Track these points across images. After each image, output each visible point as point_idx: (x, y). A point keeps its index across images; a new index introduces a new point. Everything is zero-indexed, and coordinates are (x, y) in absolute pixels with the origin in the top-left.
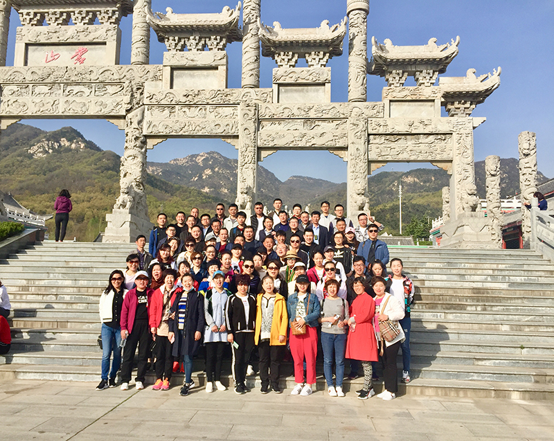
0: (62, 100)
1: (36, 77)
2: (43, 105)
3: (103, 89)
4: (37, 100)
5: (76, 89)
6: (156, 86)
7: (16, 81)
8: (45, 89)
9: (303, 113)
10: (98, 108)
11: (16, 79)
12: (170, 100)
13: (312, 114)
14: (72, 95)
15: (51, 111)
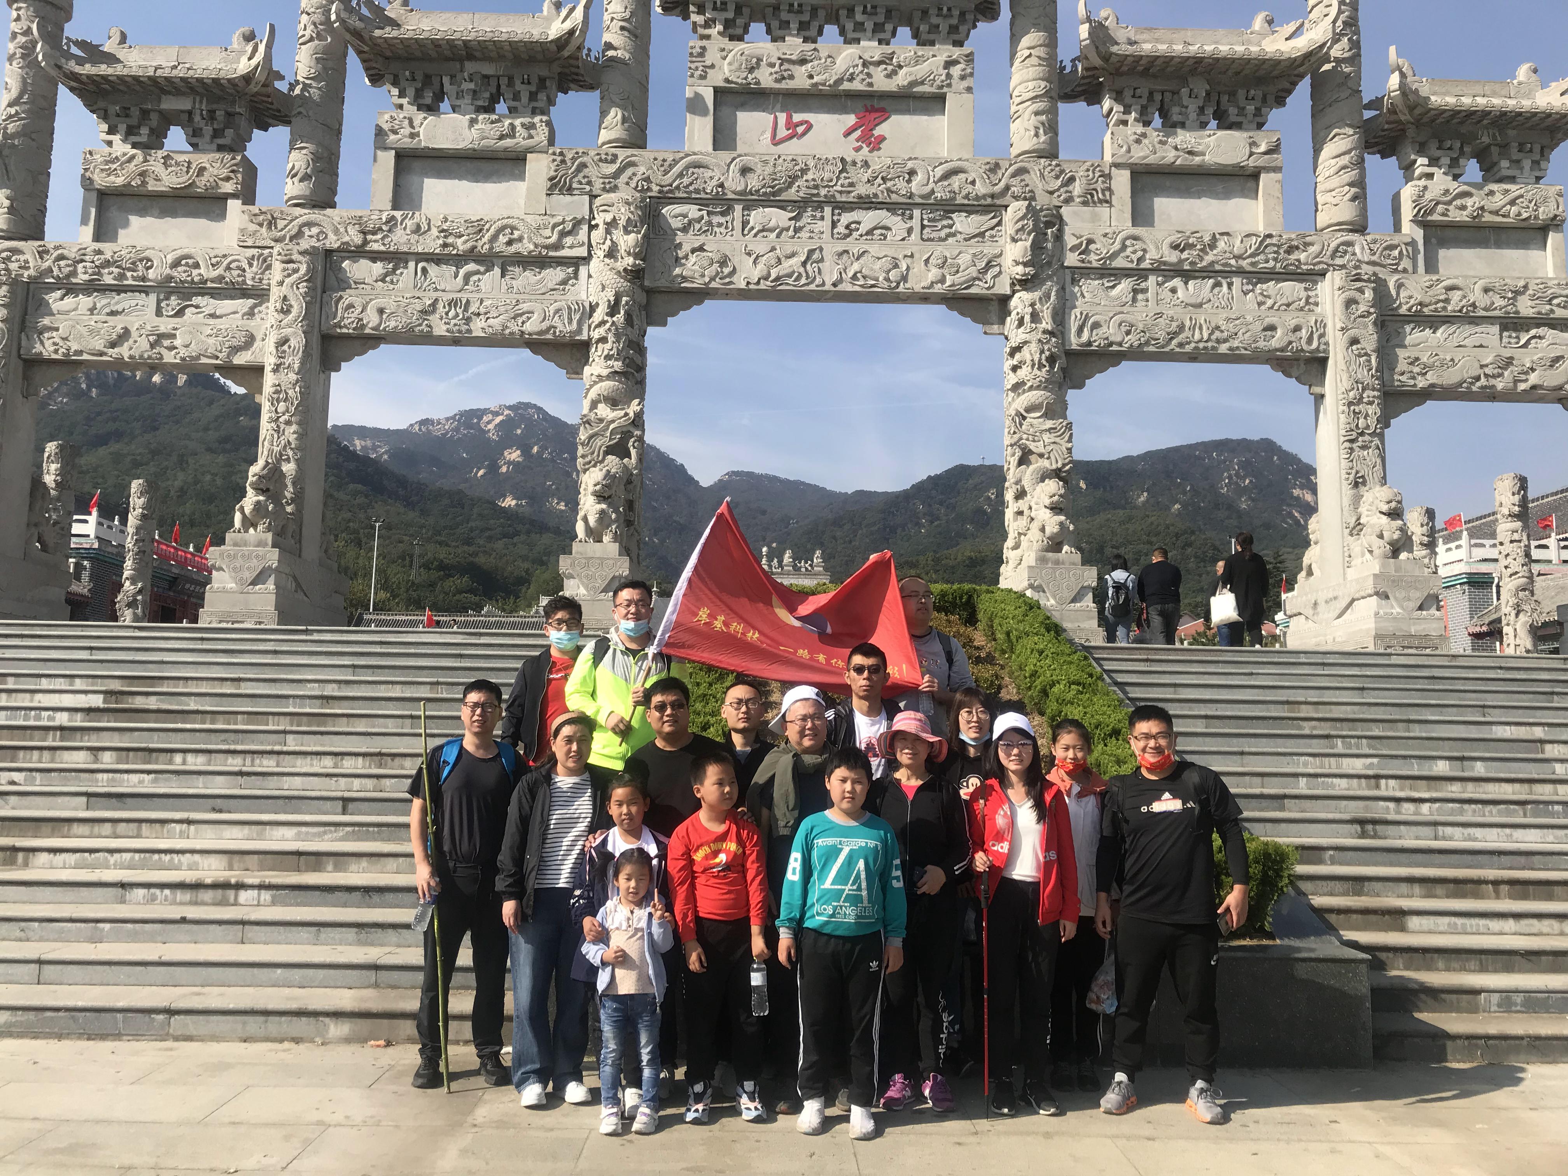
0: (831, 248)
1: (753, 182)
2: (779, 261)
3: (945, 222)
4: (760, 246)
5: (868, 218)
6: (1095, 218)
7: (697, 191)
8: (778, 217)
9: (1499, 302)
10: (933, 273)
11: (698, 185)
12: (1135, 257)
13: (1526, 307)
14: (855, 235)
15: (803, 281)
